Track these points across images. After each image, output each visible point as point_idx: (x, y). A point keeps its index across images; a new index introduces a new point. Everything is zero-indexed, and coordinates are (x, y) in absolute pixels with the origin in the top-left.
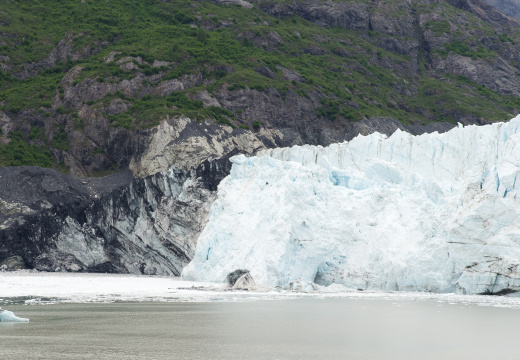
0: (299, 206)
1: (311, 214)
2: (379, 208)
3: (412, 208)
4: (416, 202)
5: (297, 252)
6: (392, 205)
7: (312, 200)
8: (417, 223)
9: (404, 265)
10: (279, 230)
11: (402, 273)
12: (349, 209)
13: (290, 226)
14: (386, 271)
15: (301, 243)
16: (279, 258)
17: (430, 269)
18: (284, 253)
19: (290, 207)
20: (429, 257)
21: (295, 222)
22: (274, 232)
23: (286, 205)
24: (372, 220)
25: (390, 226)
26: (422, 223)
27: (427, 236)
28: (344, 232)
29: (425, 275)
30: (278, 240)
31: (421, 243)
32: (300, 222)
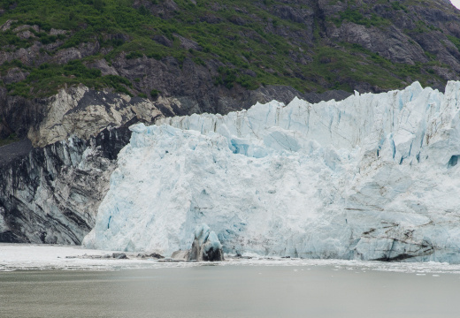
0: (199, 174)
1: (210, 182)
2: (278, 175)
3: (310, 175)
4: (314, 170)
5: (197, 220)
6: (291, 173)
7: (212, 168)
8: (316, 190)
9: (303, 232)
10: (180, 198)
11: (301, 240)
12: (249, 176)
13: (190, 193)
14: (285, 238)
15: (201, 210)
16: (180, 226)
17: (328, 236)
18: (184, 221)
19: (191, 175)
20: (327, 223)
21: (195, 190)
22: (174, 200)
23: (186, 173)
24: (271, 188)
25: (289, 193)
26: (320, 190)
27: (325, 203)
28: (244, 200)
29: (324, 241)
30: (179, 208)
31: (319, 210)
32: (200, 190)
